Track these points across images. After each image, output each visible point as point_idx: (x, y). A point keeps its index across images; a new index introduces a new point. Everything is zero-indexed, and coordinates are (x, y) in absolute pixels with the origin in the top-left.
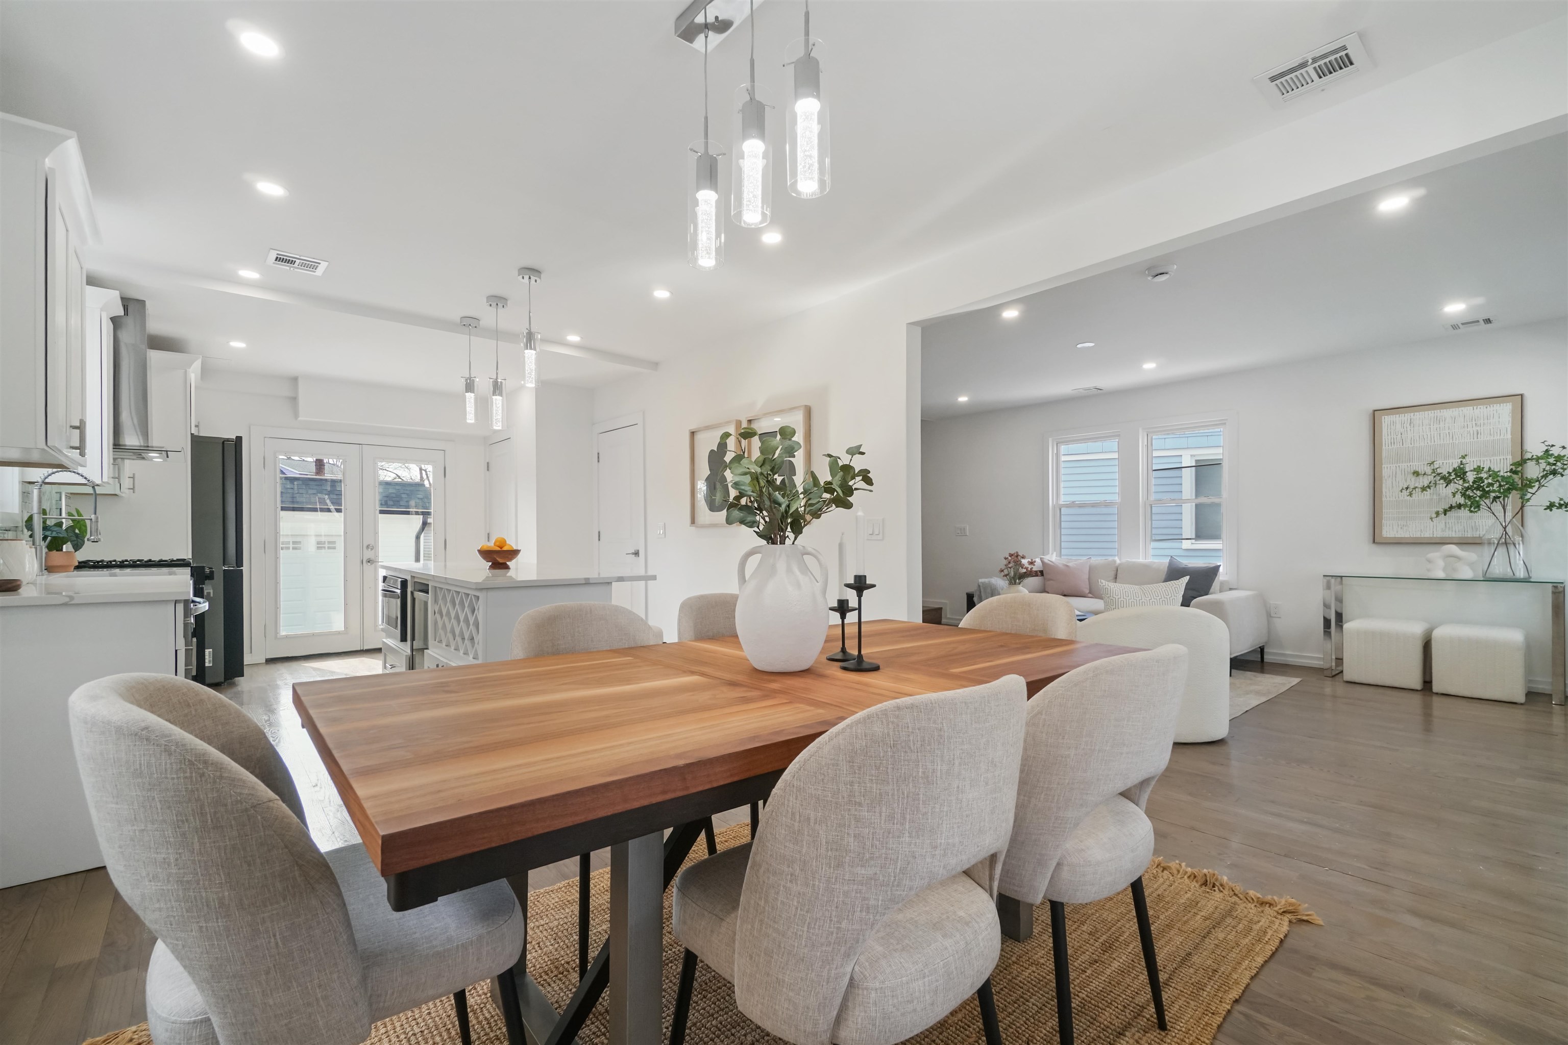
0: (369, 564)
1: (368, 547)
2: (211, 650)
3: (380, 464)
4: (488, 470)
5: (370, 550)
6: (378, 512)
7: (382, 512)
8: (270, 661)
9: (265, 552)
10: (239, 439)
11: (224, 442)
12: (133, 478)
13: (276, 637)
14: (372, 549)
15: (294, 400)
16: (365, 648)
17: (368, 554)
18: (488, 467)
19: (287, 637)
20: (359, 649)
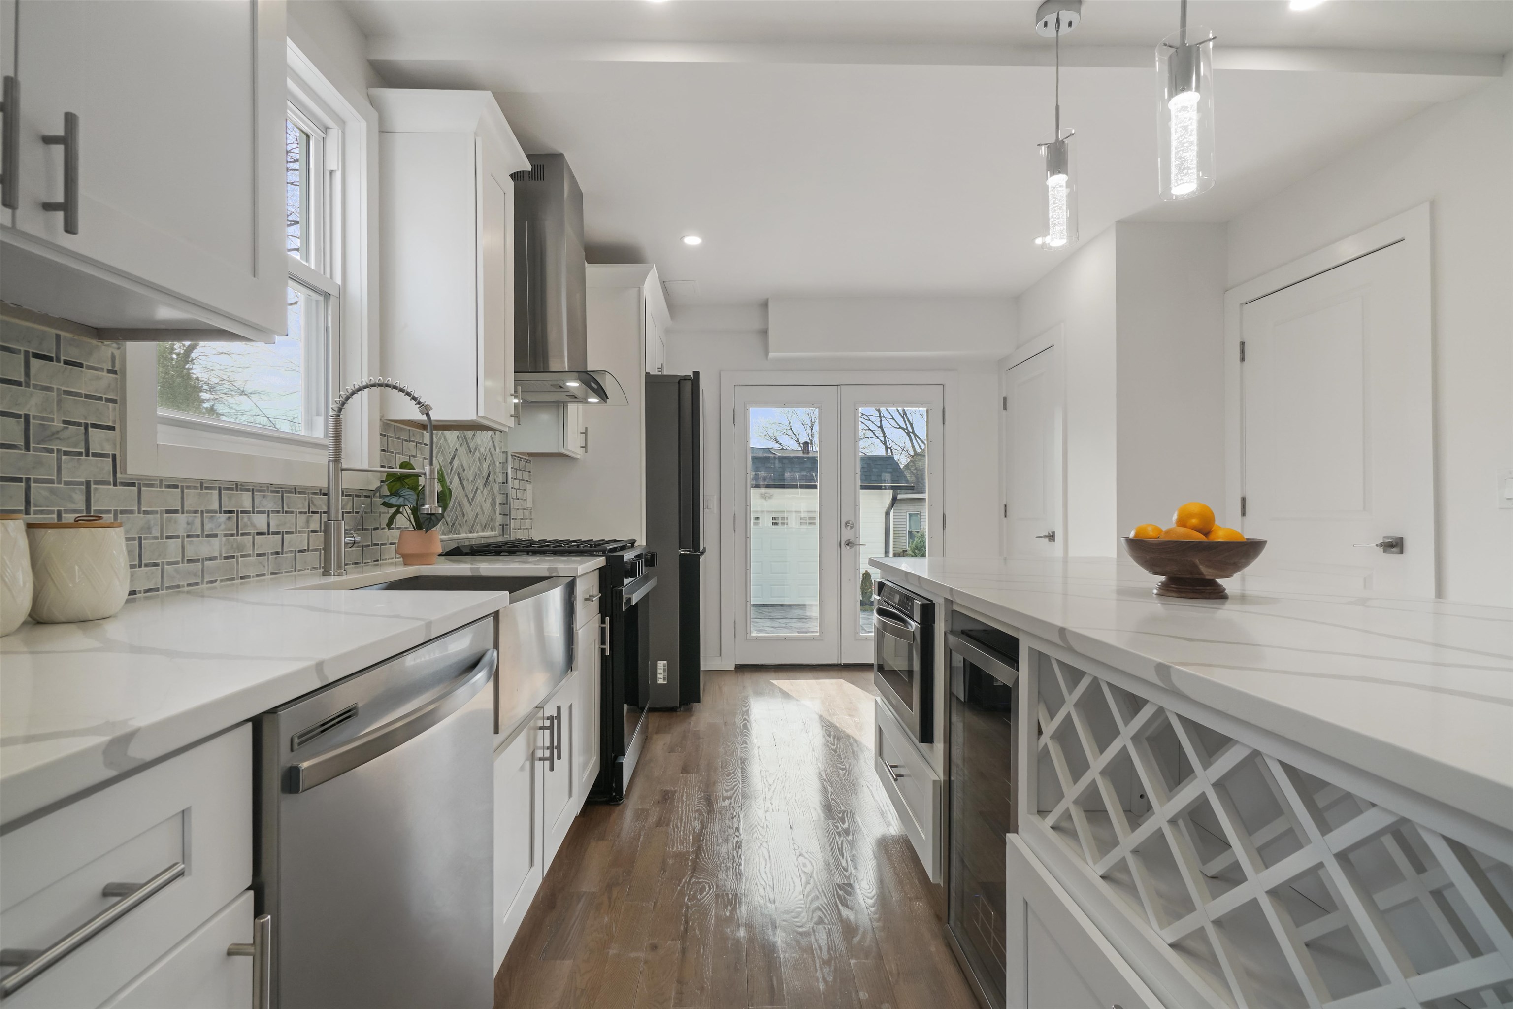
0: (848, 548)
1: (847, 524)
2: (666, 662)
3: (861, 410)
4: (1005, 409)
5: (849, 528)
6: (858, 487)
7: (863, 487)
8: (742, 668)
9: (735, 531)
10: (697, 374)
11: (681, 381)
12: (585, 433)
13: (746, 639)
14: (851, 528)
15: (765, 332)
16: (844, 661)
17: (847, 534)
18: (1005, 404)
19: (757, 639)
20: (836, 662)
